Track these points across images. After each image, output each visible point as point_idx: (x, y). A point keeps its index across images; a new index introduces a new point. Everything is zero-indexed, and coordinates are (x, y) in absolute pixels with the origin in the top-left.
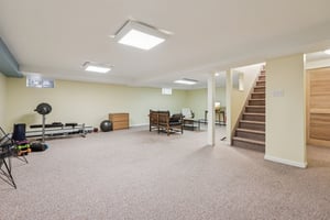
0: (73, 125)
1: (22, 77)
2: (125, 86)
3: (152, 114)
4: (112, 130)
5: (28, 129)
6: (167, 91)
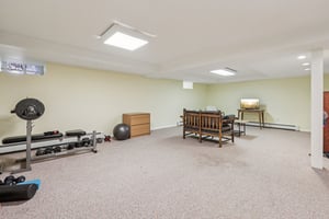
0: (78, 134)
4: (129, 137)
6: (188, 85)
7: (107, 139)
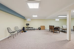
0: (32, 28)
1: (26, 19)
2: (44, 19)
3: (50, 26)
4: (41, 29)
5: (25, 28)
7: (37, 29)
